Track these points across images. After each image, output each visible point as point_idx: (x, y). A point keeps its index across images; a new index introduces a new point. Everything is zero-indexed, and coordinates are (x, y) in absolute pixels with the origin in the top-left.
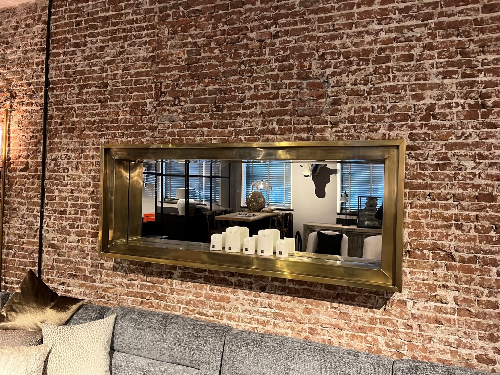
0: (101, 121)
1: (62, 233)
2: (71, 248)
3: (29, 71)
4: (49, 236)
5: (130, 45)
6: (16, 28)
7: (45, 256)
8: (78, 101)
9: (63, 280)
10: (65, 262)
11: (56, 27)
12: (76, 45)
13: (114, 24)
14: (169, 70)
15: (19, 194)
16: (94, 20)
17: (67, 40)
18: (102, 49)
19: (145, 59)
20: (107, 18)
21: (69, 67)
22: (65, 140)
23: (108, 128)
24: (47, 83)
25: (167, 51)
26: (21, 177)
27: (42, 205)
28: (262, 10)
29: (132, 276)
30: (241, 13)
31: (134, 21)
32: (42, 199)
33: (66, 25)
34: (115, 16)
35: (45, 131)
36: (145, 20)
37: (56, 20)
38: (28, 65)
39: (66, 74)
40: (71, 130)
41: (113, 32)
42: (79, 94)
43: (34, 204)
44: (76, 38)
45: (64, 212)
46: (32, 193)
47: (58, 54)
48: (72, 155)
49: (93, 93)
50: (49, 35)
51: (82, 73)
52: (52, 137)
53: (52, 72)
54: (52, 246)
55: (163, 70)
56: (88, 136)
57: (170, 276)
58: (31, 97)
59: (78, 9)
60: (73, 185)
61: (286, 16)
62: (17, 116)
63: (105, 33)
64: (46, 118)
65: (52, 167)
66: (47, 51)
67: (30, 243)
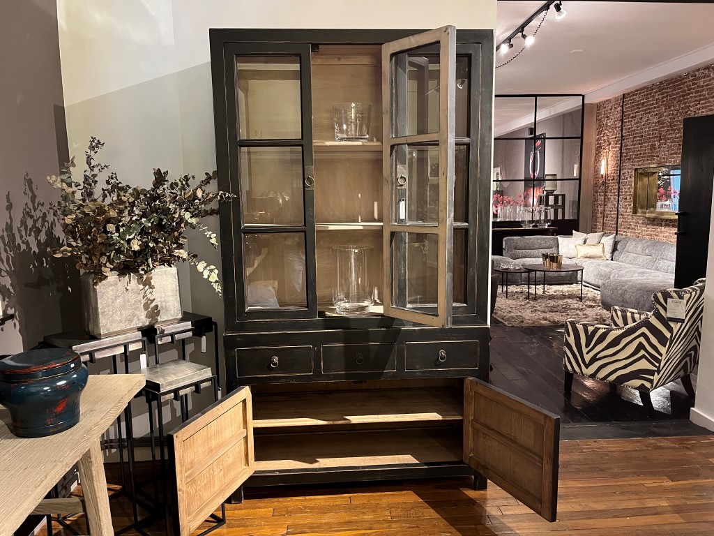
0: (640, 154)
1: (625, 208)
2: (628, 215)
3: (615, 131)
4: (620, 210)
5: (651, 116)
6: (611, 109)
7: (619, 220)
8: (632, 145)
9: (625, 230)
10: (626, 222)
11: (626, 108)
12: (633, 117)
13: (646, 106)
14: (664, 127)
15: (611, 192)
16: (639, 104)
17: (629, 115)
18: (641, 118)
19: (656, 123)
20: (643, 103)
21: (629, 128)
22: (627, 164)
23: (642, 157)
24: (622, 136)
25: (663, 118)
26: (612, 183)
27: (619, 196)
28: (696, 97)
29: (648, 226)
30: (688, 99)
31: (653, 104)
32: (619, 193)
33: (629, 107)
34: (646, 102)
35: (621, 160)
36: (657, 103)
37: (626, 105)
38: (615, 128)
39: (628, 132)
40: (629, 159)
41: (645, 110)
42: (633, 141)
43: (616, 195)
44: (632, 114)
45: (626, 199)
46: (615, 191)
47: (626, 122)
48: (630, 171)
49: (638, 140)
50: (623, 113)
51: (634, 130)
52: (623, 163)
53: (624, 131)
54: (622, 215)
55: (662, 128)
56: (635, 162)
57: (661, 225)
58: (616, 144)
59: (633, 99)
60: (630, 185)
61: (703, 100)
62: (611, 154)
63: (642, 111)
64: (621, 154)
65: (622, 177)
66: (622, 121)
67: (614, 214)
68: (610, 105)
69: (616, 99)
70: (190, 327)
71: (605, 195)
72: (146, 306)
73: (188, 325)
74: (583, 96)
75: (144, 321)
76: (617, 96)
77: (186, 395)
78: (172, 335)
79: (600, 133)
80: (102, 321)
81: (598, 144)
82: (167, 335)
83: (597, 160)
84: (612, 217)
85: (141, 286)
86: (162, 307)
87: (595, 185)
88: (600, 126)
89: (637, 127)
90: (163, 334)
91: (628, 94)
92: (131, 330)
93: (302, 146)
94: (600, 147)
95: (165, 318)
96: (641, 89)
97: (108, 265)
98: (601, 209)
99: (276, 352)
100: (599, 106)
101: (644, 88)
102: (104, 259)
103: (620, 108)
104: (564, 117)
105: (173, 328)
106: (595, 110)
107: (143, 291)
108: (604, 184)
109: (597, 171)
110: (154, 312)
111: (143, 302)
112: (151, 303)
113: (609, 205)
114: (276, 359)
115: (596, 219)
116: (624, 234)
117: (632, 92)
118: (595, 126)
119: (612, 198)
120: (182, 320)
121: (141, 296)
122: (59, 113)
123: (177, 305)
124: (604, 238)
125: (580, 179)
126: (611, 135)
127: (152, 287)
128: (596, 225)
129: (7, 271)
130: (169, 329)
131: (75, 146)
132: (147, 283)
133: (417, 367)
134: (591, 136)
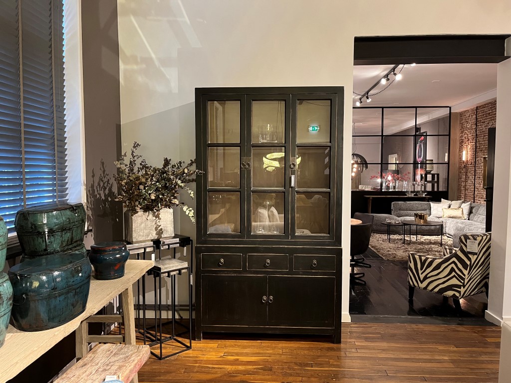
2: (481, 189)
3: (472, 131)
4: (476, 185)
6: (469, 117)
7: (476, 192)
8: (483, 141)
9: (480, 199)
10: (480, 193)
11: (478, 116)
12: (483, 122)
13: (491, 115)
15: (470, 172)
16: (486, 114)
17: (481, 121)
18: (488, 123)
20: (489, 113)
21: (481, 130)
22: (480, 154)
24: (476, 135)
26: (470, 167)
27: (475, 175)
33: (481, 116)
35: (476, 151)
37: (478, 114)
38: (472, 129)
39: (480, 132)
40: (481, 151)
42: (483, 138)
43: (473, 175)
44: (483, 120)
45: (479, 178)
46: (473, 172)
47: (479, 126)
50: (477, 119)
51: (484, 131)
52: (477, 153)
53: (478, 132)
54: (477, 189)
58: (472, 140)
59: (483, 110)
60: (481, 168)
62: (469, 146)
63: (489, 118)
64: (476, 147)
65: (477, 163)
66: (476, 124)
67: (472, 188)
68: (469, 114)
69: (472, 110)
70: (178, 241)
71: (466, 175)
72: (156, 229)
73: (177, 240)
74: (450, 108)
75: (154, 236)
76: (473, 108)
77: (175, 275)
78: (169, 245)
79: (462, 132)
80: (134, 235)
81: (461, 139)
82: (166, 245)
83: (461, 151)
84: (471, 190)
85: (154, 218)
86: (164, 230)
87: (460, 168)
88: (462, 127)
89: (486, 129)
90: (164, 244)
91: (480, 107)
92: (148, 240)
93: (240, 147)
94: (463, 142)
95: (165, 236)
96: (488, 104)
97: (139, 206)
98: (463, 184)
99: (223, 257)
100: (461, 114)
101: (490, 103)
102: (137, 203)
103: (475, 116)
104: (439, 121)
105: (170, 241)
106: (459, 116)
107: (155, 221)
108: (465, 167)
109: (461, 158)
110: (160, 232)
111: (155, 226)
112: (159, 227)
113: (469, 182)
114: (222, 260)
115: (461, 191)
116: (479, 202)
117: (482, 105)
118: (458, 127)
119: (471, 177)
120: (174, 237)
121: (154, 223)
122: (118, 127)
123: (172, 229)
124: (463, 204)
125: (448, 163)
126: (470, 135)
127: (159, 219)
128: (460, 195)
129: (90, 208)
130: (167, 241)
131: (125, 145)
132: (157, 217)
133: (301, 269)
134: (456, 134)
